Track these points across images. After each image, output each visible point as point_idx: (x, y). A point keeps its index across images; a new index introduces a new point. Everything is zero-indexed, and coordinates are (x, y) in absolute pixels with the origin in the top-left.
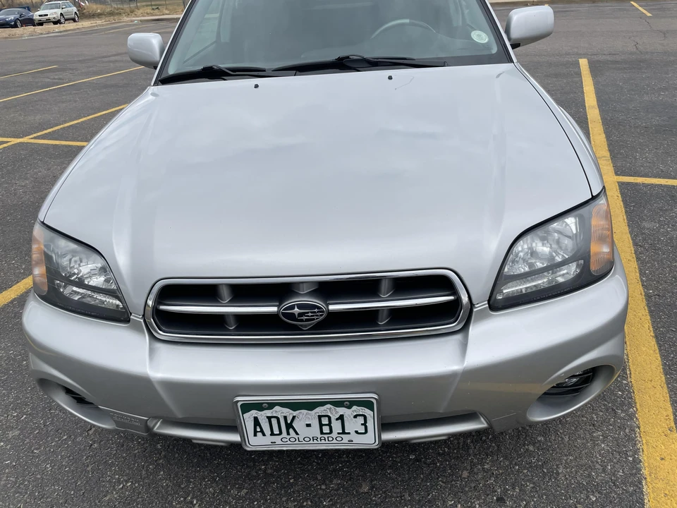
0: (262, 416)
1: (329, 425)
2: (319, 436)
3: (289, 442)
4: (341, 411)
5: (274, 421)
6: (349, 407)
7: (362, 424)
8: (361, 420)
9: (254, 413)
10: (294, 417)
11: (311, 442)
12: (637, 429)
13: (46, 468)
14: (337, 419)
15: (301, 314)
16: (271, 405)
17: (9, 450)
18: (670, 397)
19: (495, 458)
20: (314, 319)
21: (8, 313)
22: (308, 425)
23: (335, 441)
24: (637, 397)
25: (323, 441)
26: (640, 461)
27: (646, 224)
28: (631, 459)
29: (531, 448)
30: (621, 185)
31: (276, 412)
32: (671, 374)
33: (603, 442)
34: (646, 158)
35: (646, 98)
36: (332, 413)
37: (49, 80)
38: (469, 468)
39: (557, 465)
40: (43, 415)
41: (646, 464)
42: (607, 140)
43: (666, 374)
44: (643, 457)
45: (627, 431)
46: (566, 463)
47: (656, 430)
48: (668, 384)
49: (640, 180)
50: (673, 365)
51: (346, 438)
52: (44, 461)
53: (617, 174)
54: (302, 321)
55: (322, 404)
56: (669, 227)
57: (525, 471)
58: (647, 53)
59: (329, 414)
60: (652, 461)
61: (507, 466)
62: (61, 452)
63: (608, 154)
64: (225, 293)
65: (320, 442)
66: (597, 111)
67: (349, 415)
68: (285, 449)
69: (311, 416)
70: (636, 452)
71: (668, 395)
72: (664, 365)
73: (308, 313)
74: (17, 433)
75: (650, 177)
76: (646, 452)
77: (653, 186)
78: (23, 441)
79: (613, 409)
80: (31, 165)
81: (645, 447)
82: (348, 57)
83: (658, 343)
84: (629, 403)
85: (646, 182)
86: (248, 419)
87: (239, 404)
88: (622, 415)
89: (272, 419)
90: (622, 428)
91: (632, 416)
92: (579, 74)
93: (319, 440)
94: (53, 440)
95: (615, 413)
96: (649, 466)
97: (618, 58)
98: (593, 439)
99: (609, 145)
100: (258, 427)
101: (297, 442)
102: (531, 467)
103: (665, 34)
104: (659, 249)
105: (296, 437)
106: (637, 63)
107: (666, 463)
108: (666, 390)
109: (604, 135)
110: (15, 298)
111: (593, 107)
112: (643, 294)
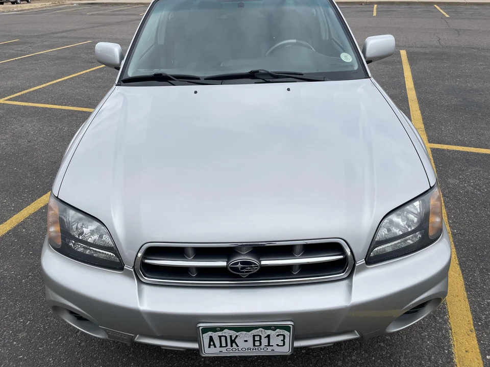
0: (215, 335)
1: (260, 341)
2: (252, 347)
3: (231, 351)
4: (269, 332)
6: (274, 330)
7: (282, 340)
8: (281, 338)
9: (210, 333)
10: (237, 336)
11: (247, 351)
12: (450, 331)
13: (49, 361)
14: (265, 337)
15: (242, 268)
16: (222, 329)
17: (21, 348)
18: (471, 308)
19: (359, 352)
20: (251, 271)
21: (6, 241)
22: (246, 341)
23: (262, 350)
24: (449, 308)
25: (254, 351)
26: (453, 353)
27: (451, 181)
28: (446, 352)
29: (382, 344)
30: (433, 150)
31: (225, 333)
32: (471, 291)
33: (428, 340)
34: (449, 130)
35: (447, 83)
36: (262, 334)
37: (14, 51)
38: (342, 359)
39: (400, 357)
40: (42, 321)
41: (456, 355)
42: (422, 115)
43: (467, 291)
44: (455, 350)
45: (444, 332)
46: (405, 355)
47: (462, 331)
48: (468, 299)
49: (445, 147)
50: (471, 285)
51: (270, 349)
52: (47, 356)
53: (430, 142)
54: (243, 272)
55: (256, 328)
56: (465, 183)
57: (379, 361)
58: (447, 47)
59: (261, 334)
60: (460, 353)
61: (367, 358)
62: (58, 349)
63: (422, 126)
65: (252, 351)
66: (414, 93)
67: (273, 335)
69: (249, 336)
70: (450, 346)
71: (469, 306)
72: (466, 284)
73: (247, 267)
74: (25, 334)
75: (452, 145)
76: (456, 347)
77: (454, 152)
78: (30, 341)
79: (434, 316)
80: (9, 122)
81: (455, 343)
82: (257, 72)
83: (462, 269)
84: (444, 312)
85: (449, 149)
86: (206, 338)
87: (201, 328)
88: (440, 320)
90: (440, 329)
91: (446, 322)
92: (400, 62)
93: (252, 350)
94: (52, 340)
95: (436, 319)
96: (458, 357)
97: (427, 51)
98: (422, 338)
99: (423, 119)
101: (237, 351)
102: (382, 358)
103: (459, 32)
104: (460, 199)
105: (237, 348)
106: (440, 55)
107: (469, 354)
108: (467, 303)
109: (419, 112)
110: (10, 230)
111: (411, 89)
112: (450, 233)
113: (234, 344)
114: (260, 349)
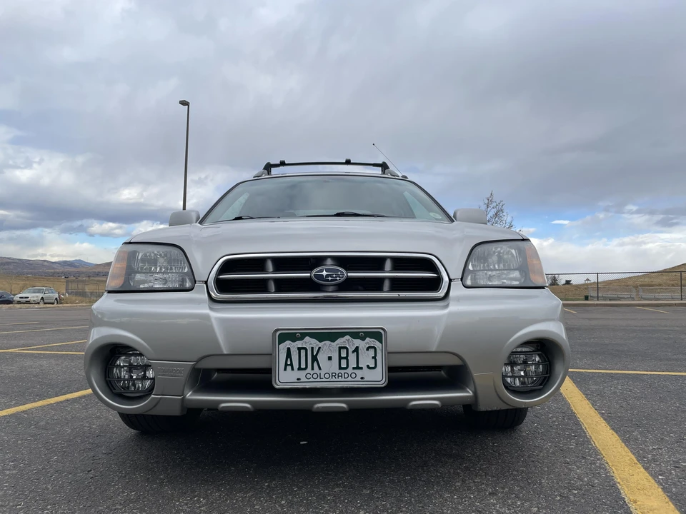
0: (294, 346)
1: (346, 358)
2: (337, 371)
4: (358, 342)
5: (303, 352)
6: (363, 339)
7: (373, 358)
8: (372, 352)
9: (288, 343)
10: (319, 348)
15: (327, 276)
31: (306, 343)
36: (349, 345)
55: (343, 335)
64: (270, 265)
68: (307, 387)
89: (302, 351)
93: (337, 376)
100: (289, 359)
113: (315, 364)
114: (346, 375)
